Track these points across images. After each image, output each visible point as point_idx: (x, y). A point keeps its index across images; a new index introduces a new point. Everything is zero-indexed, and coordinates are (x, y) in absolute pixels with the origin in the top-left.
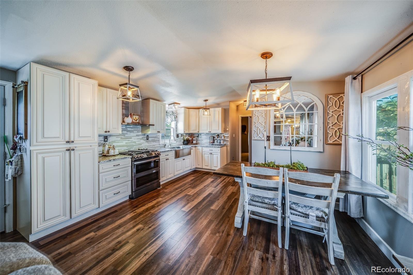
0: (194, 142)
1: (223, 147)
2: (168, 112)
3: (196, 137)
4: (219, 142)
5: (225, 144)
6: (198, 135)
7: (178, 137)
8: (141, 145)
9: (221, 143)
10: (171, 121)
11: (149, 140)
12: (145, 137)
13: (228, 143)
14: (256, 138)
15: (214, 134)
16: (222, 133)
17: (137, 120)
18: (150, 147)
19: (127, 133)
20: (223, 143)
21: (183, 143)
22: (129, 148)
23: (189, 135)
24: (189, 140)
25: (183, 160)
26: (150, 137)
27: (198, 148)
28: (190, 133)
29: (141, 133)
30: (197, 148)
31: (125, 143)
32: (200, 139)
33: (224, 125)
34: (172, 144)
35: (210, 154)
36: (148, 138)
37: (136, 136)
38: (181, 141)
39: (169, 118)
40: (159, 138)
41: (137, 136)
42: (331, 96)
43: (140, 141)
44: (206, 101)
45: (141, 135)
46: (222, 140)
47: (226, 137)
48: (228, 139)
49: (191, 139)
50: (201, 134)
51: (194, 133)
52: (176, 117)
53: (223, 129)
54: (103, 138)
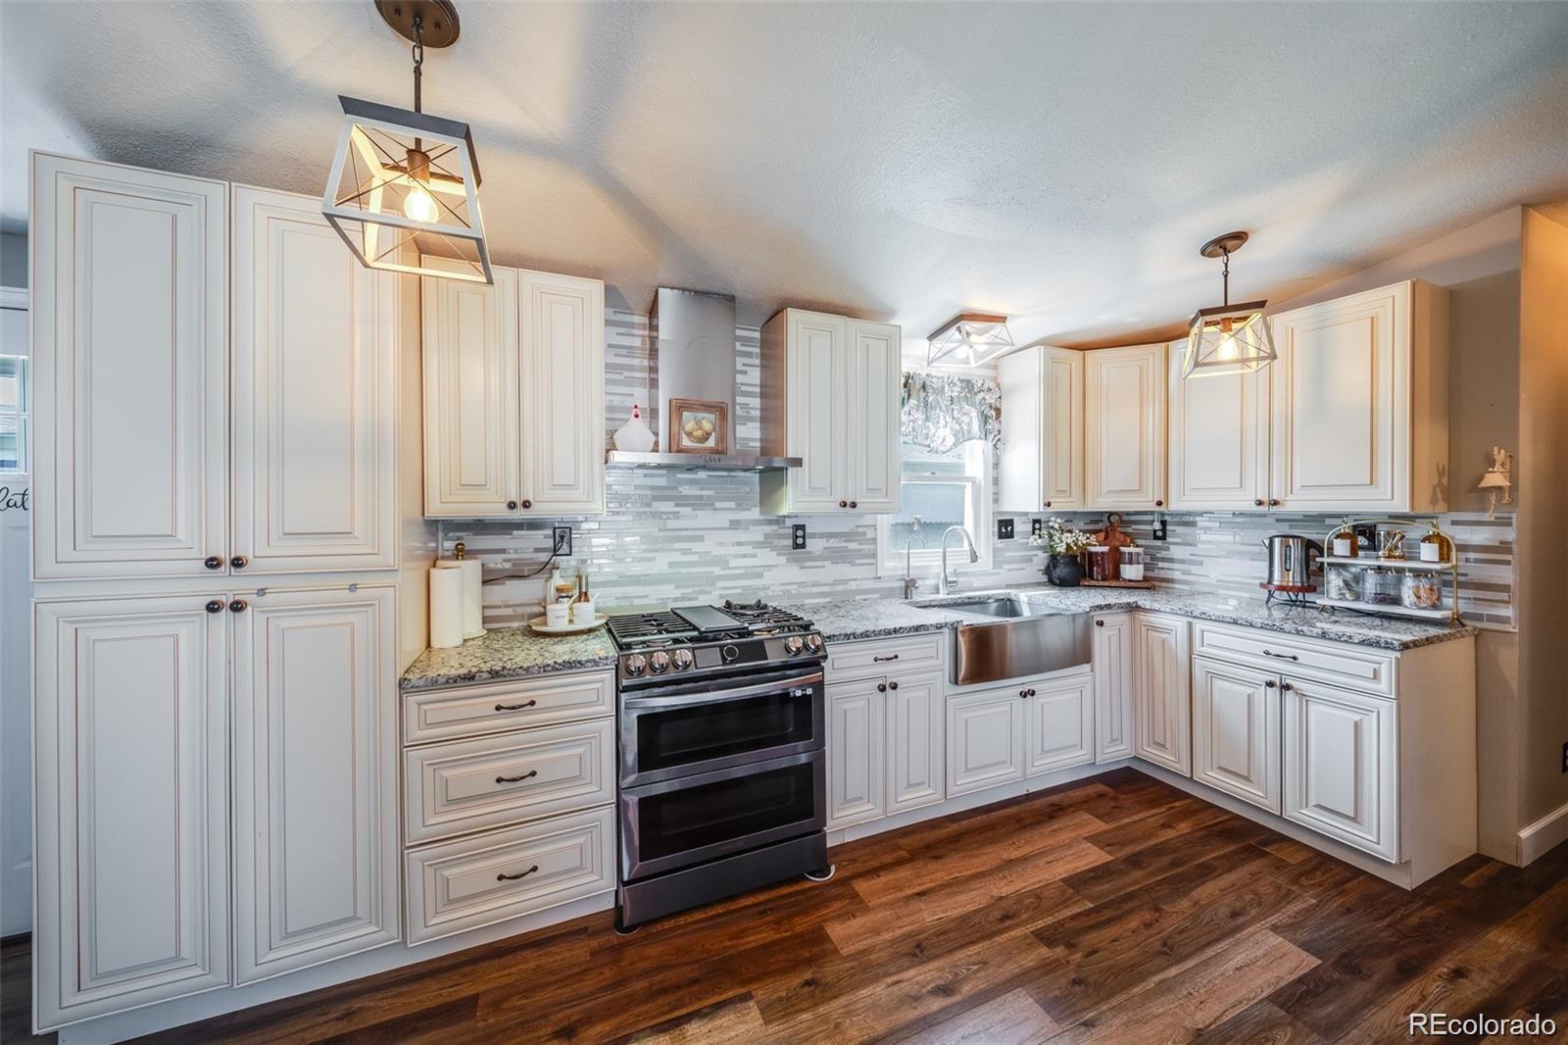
0: (1131, 572)
1: (1439, 639)
2: (936, 384)
3: (1144, 536)
4: (1371, 584)
6: (1164, 523)
7: (1011, 535)
8: (760, 576)
9: (1409, 599)
10: (957, 439)
11: (808, 548)
12: (782, 531)
13: (1503, 610)
15: (1319, 519)
16: (1422, 510)
17: (706, 437)
18: (815, 590)
19: (677, 509)
20: (1434, 607)
21: (1048, 571)
22: (689, 590)
23: (1096, 522)
24: (1091, 554)
25: (1024, 695)
26: (814, 536)
27: (1155, 619)
28: (1102, 513)
29: (761, 513)
30: (1142, 616)
31: (666, 567)
32: (1176, 552)
33: (1435, 442)
34: (961, 580)
35: (1271, 684)
36: (800, 541)
37: (727, 525)
38: (1029, 560)
39: (942, 422)
40: (874, 541)
41: (735, 525)
43: (754, 556)
44: (1226, 251)
45: (757, 523)
46: (1418, 574)
47: (1463, 548)
49: (1105, 549)
50: (1187, 520)
51: (1128, 514)
52: (993, 413)
53: (1428, 478)
54: (546, 537)
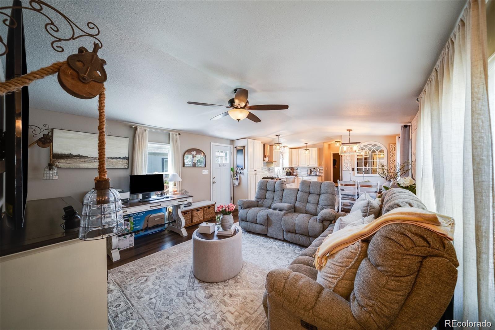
1: (319, 177)
4: (315, 173)
5: (320, 175)
6: (297, 168)
7: (284, 170)
9: (317, 174)
12: (269, 169)
13: (323, 174)
14: (345, 170)
15: (311, 167)
16: (318, 166)
21: (287, 174)
27: (299, 178)
32: (299, 171)
33: (319, 160)
38: (285, 173)
42: (392, 145)
44: (306, 144)
46: (318, 172)
47: (321, 169)
48: (323, 172)
49: (292, 171)
50: (299, 168)
53: (318, 164)
